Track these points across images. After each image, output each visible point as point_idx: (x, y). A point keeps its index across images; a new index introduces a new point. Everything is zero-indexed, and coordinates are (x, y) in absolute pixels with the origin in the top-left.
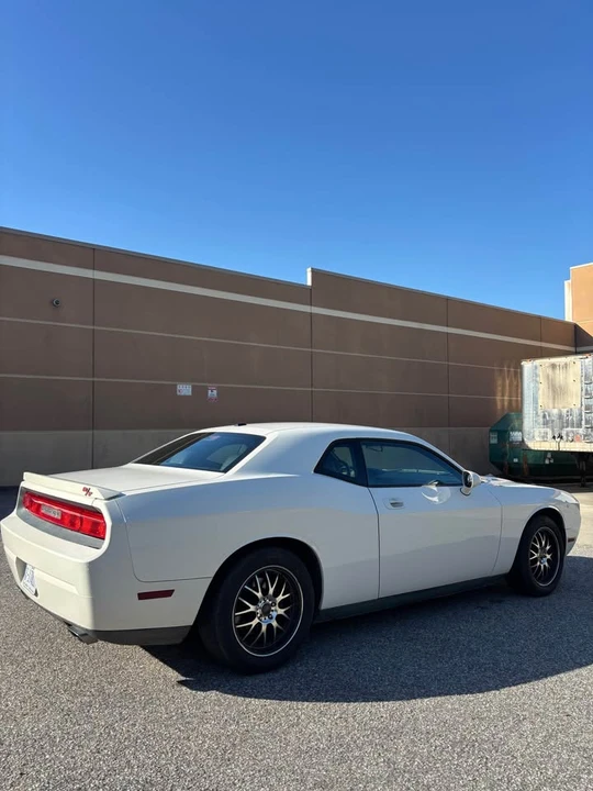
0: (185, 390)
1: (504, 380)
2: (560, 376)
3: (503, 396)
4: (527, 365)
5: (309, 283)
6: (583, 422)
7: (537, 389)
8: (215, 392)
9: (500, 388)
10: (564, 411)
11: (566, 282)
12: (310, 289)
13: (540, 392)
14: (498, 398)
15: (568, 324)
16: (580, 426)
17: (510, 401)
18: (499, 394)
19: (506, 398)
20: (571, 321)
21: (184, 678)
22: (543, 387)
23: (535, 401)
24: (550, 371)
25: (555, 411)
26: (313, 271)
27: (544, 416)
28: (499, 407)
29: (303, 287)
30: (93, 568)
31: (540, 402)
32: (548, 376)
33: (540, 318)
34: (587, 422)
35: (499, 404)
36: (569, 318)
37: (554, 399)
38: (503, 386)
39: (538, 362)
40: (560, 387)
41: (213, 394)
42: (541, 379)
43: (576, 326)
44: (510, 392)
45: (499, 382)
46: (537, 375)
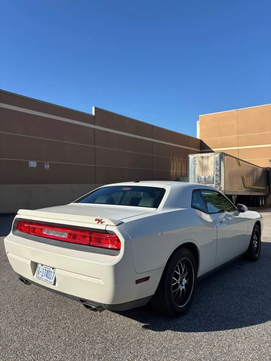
0: (33, 164)
1: (174, 163)
2: (205, 162)
3: (173, 170)
4: (191, 157)
5: (94, 114)
6: (215, 182)
7: (195, 167)
8: (48, 166)
9: (172, 167)
10: (207, 176)
11: (197, 122)
12: (94, 117)
13: (197, 168)
14: (172, 171)
15: (198, 139)
16: (213, 183)
17: (176, 173)
18: (172, 169)
19: (175, 171)
20: (199, 138)
21: (144, 324)
22: (198, 167)
23: (194, 172)
24: (201, 159)
25: (203, 177)
26: (96, 108)
27: (198, 179)
28: (172, 175)
29: (91, 116)
30: (117, 268)
31: (196, 173)
32: (200, 161)
33: (188, 137)
34: (216, 182)
35: (172, 173)
36: (198, 137)
37: (202, 171)
38: (174, 165)
39: (196, 155)
40: (205, 166)
41: (47, 166)
42: (197, 163)
43: (201, 141)
44: (176, 169)
45: (172, 164)
46: (195, 161)
